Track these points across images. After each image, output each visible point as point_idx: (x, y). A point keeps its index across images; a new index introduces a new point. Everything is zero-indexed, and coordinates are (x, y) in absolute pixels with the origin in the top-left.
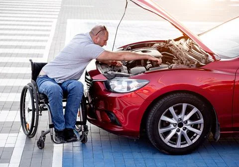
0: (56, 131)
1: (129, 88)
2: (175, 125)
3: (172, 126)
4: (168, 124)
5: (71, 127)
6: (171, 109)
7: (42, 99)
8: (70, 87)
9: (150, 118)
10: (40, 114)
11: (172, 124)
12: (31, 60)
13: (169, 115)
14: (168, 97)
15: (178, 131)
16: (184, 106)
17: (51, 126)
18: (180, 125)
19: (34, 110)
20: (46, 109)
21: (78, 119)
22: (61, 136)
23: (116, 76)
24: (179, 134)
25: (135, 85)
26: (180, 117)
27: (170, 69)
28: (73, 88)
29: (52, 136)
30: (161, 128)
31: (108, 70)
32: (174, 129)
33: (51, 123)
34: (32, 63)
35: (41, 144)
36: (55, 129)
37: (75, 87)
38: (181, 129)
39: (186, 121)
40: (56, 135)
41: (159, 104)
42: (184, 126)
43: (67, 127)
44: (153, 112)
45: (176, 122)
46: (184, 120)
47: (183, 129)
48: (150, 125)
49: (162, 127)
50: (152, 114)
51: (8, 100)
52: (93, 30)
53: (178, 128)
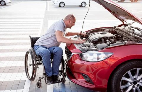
0: (48, 77)
1: (98, 59)
2: (131, 83)
3: (129, 84)
4: (126, 82)
5: (56, 74)
6: (129, 72)
7: (38, 58)
8: (55, 51)
9: (114, 79)
10: (37, 67)
11: (129, 82)
12: (30, 36)
13: (128, 77)
14: (127, 64)
15: (134, 87)
16: (138, 70)
17: (45, 74)
18: (135, 83)
19: (34, 65)
20: (41, 64)
21: (60, 69)
22: (51, 80)
23: (88, 50)
24: (134, 89)
25: (103, 56)
26: (135, 77)
27: (125, 45)
28: (57, 51)
29: (45, 80)
30: (122, 86)
31: (81, 46)
32: (131, 85)
33: (44, 73)
34: (31, 37)
35: (39, 85)
36: (47, 76)
37: (58, 51)
38: (136, 86)
39: (139, 80)
40: (48, 80)
41: (120, 69)
42: (137, 84)
43: (54, 74)
44: (116, 74)
45: (132, 81)
46: (137, 80)
47: (137, 86)
48: (114, 83)
49: (123, 84)
50: (116, 76)
51: (17, 66)
52: (67, 16)
53: (133, 85)
